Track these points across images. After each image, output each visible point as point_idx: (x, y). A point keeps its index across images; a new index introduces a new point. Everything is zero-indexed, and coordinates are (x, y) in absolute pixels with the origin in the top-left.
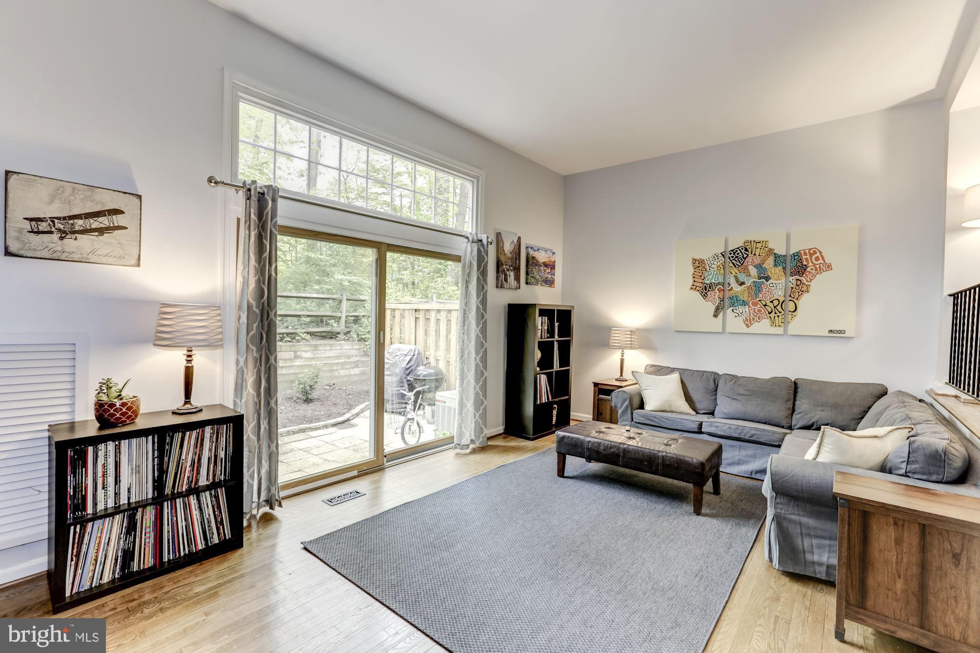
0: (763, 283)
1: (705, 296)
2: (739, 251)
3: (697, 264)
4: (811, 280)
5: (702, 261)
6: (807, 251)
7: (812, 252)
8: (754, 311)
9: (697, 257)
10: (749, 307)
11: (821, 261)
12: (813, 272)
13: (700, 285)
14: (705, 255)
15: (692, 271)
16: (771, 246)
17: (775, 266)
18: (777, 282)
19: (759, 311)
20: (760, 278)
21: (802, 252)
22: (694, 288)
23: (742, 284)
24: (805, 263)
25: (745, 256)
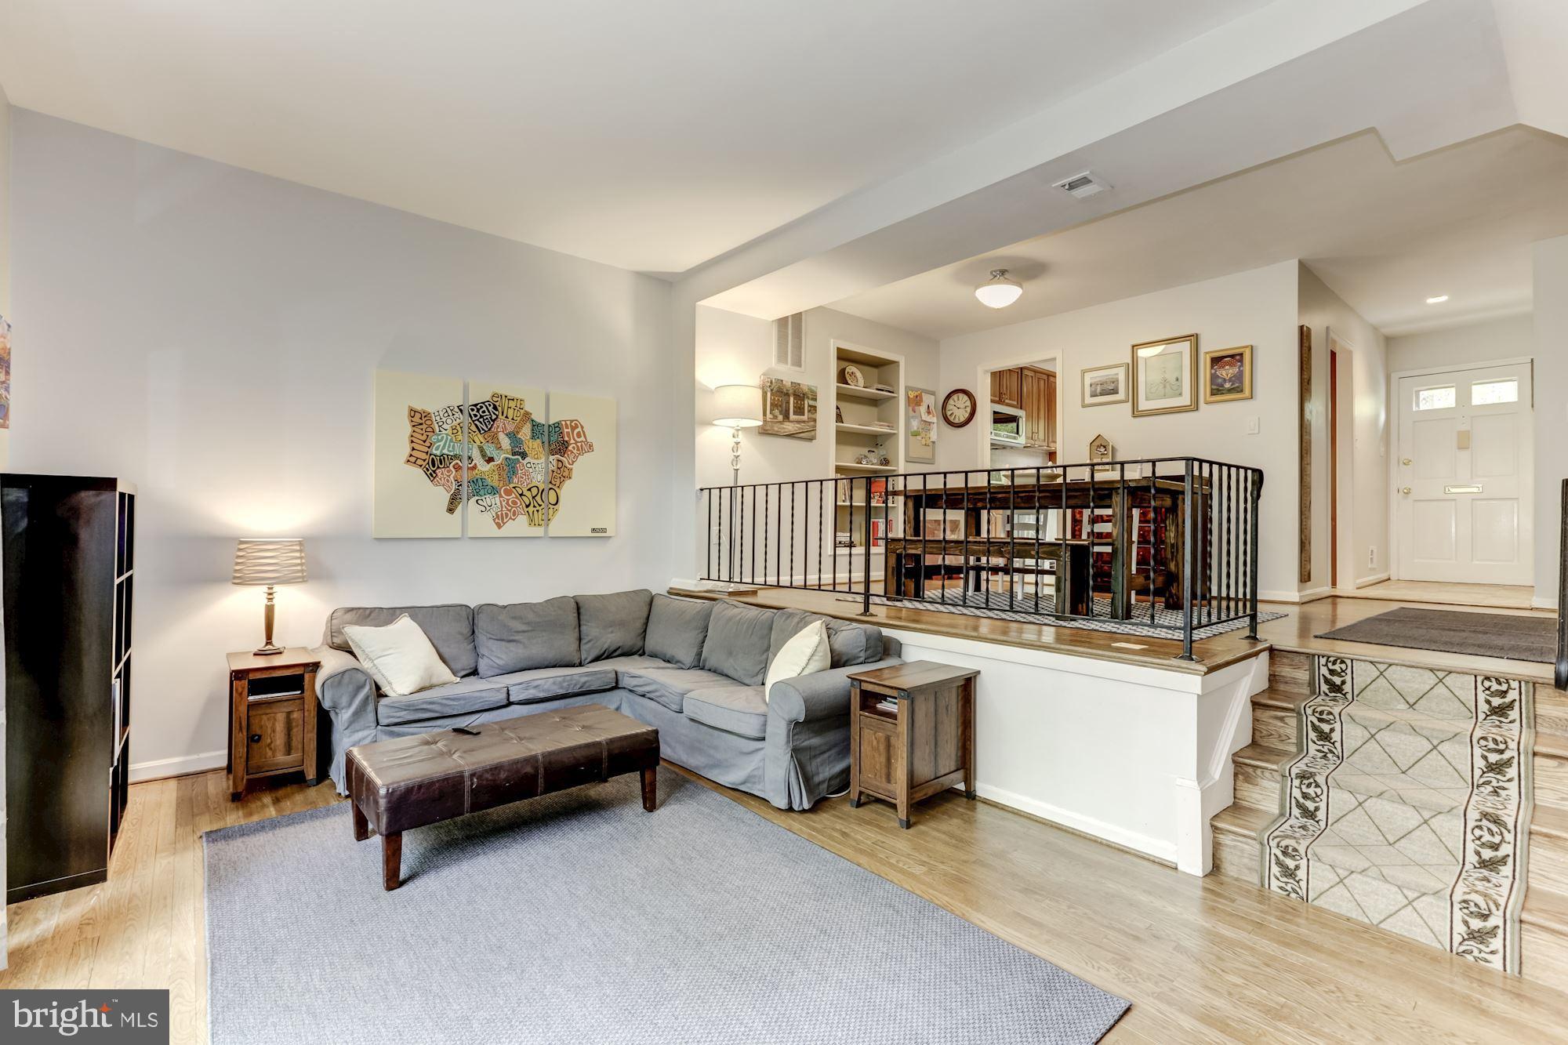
0: (519, 462)
1: (432, 476)
2: (484, 408)
3: (417, 419)
4: (573, 462)
5: (426, 415)
6: (568, 423)
7: (573, 424)
8: (508, 503)
9: (419, 408)
10: (501, 496)
11: (582, 439)
12: (575, 451)
13: (424, 456)
14: (432, 405)
15: (409, 429)
16: (528, 408)
17: (533, 437)
18: (536, 462)
19: (514, 503)
20: (514, 454)
21: (563, 423)
22: (412, 460)
23: (490, 460)
24: (566, 439)
25: (494, 417)
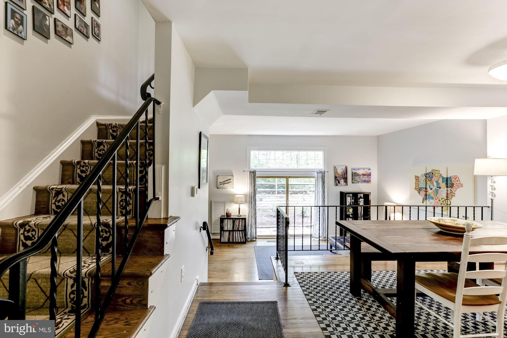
0: (439, 190)
1: (419, 193)
2: (430, 174)
3: (416, 178)
4: (455, 191)
5: (418, 177)
6: (454, 177)
7: (455, 177)
8: (436, 202)
9: (416, 175)
10: (434, 200)
11: (459, 182)
12: (456, 187)
13: (418, 188)
14: (419, 175)
15: (415, 181)
16: (441, 173)
17: (443, 182)
18: (443, 190)
19: (438, 202)
20: (437, 187)
21: (452, 177)
22: (416, 189)
23: (431, 189)
24: (453, 182)
25: (432, 176)
